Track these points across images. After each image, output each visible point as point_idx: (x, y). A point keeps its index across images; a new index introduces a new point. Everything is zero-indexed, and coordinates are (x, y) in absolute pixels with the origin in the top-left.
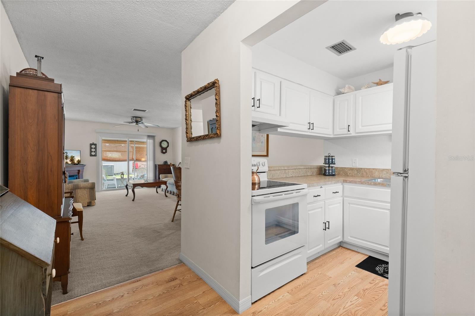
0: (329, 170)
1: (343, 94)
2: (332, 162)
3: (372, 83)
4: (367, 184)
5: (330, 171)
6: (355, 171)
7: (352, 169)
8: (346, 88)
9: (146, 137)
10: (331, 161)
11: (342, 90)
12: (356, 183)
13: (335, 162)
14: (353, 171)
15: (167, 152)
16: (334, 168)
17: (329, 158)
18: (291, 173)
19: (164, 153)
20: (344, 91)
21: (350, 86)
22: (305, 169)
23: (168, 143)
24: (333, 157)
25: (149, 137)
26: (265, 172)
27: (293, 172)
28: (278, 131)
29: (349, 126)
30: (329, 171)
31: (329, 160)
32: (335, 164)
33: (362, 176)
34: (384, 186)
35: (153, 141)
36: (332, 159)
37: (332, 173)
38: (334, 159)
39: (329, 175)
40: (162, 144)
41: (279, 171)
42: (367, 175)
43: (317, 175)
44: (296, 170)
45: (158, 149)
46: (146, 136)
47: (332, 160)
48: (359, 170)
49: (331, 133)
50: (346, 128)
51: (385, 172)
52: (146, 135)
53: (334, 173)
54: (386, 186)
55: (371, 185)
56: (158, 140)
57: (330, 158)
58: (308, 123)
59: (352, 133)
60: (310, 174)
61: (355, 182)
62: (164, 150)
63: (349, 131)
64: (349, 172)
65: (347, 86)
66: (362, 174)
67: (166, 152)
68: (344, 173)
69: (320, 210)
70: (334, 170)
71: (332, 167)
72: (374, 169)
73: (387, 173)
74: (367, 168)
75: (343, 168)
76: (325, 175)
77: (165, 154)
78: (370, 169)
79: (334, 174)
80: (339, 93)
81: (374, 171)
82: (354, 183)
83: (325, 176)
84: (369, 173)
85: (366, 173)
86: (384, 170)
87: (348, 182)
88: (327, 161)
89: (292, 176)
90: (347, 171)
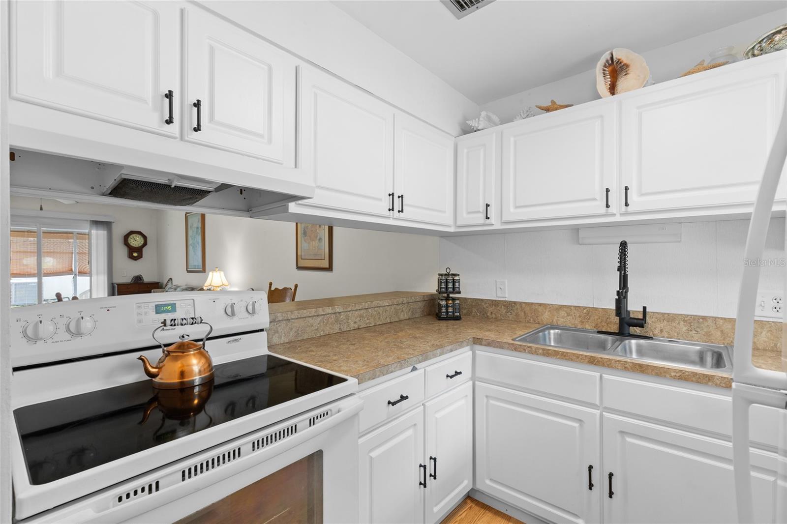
0: (447, 307)
1: (475, 131)
2: (454, 288)
3: (537, 107)
4: (526, 351)
5: (450, 310)
6: (501, 307)
7: (495, 303)
8: (481, 119)
9: (88, 225)
10: (450, 285)
11: (473, 123)
12: (502, 348)
13: (459, 288)
14: (499, 308)
15: (142, 257)
16: (457, 302)
17: (447, 280)
18: (356, 319)
19: (135, 259)
20: (476, 125)
21: (491, 114)
22: (393, 307)
23: (145, 237)
24: (456, 278)
25: (97, 223)
26: (262, 330)
27: (361, 316)
28: (290, 211)
29: (488, 205)
30: (447, 310)
31: (447, 285)
32: (459, 293)
33: (517, 321)
34: (566, 359)
35: (105, 232)
36: (454, 282)
37: (453, 314)
38: (459, 282)
39: (448, 319)
40: (129, 239)
41: (319, 319)
42: (526, 318)
43: (425, 316)
44: (370, 310)
45: (121, 252)
46: (89, 223)
47: (454, 285)
48: (510, 305)
49: (450, 222)
50: (481, 211)
51: (563, 313)
52: (87, 221)
53: (457, 314)
55: (537, 354)
56: (119, 231)
57: (450, 278)
58: (390, 195)
59: (496, 224)
60: (406, 317)
61: (500, 346)
62: (135, 253)
63: (487, 218)
64: (491, 309)
65: (483, 114)
66: (517, 315)
67: (140, 256)
68: (481, 312)
69: (410, 432)
70: (457, 307)
71: (454, 299)
72: (540, 305)
73: (568, 315)
74: (524, 303)
75: (478, 302)
76: (439, 317)
77: (138, 261)
78: (532, 303)
79: (457, 316)
80: (467, 130)
81: (540, 309)
82: (497, 346)
83: (439, 320)
84: (531, 314)
85: (524, 312)
86: (561, 307)
87: (484, 342)
88: (443, 286)
89: (356, 326)
90: (485, 307)
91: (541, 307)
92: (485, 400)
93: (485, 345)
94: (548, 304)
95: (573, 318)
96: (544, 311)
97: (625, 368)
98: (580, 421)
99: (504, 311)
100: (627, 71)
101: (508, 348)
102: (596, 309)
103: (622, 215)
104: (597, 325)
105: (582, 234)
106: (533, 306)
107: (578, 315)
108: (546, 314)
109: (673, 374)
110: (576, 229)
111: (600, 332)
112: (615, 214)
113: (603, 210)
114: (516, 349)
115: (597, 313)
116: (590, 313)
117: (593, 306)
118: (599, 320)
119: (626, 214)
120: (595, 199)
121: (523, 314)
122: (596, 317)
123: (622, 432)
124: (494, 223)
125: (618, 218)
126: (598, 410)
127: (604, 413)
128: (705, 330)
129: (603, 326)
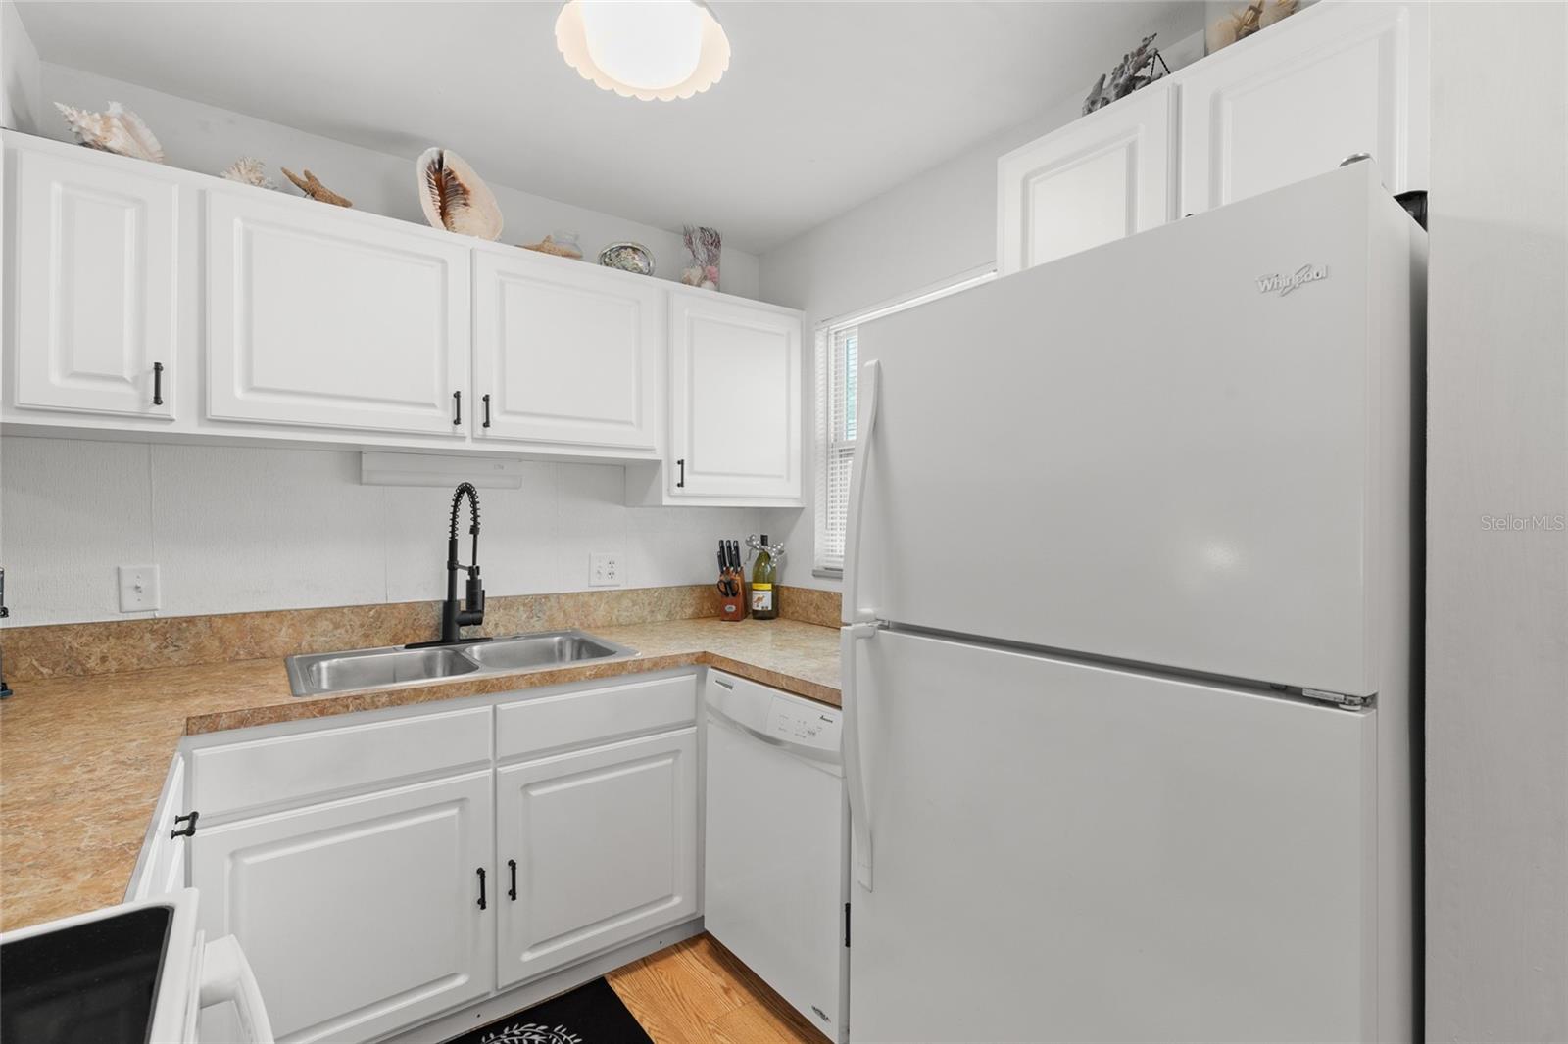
6: (140, 638)
7: (120, 631)
8: (110, 122)
14: (131, 641)
29: (160, 368)
33: (197, 664)
42: (225, 652)
48: (170, 630)
54: (448, 697)
59: (180, 416)
63: (157, 401)
64: (97, 650)
65: (117, 110)
66: (198, 649)
68: (57, 664)
72: (268, 614)
73: (337, 626)
75: (42, 637)
78: (244, 615)
80: (37, 124)
82: (270, 721)
84: (241, 639)
85: (221, 639)
86: (320, 613)
87: (225, 721)
90: (75, 645)
91: (270, 620)
92: (228, 864)
93: (230, 728)
94: (289, 611)
95: (347, 631)
96: (278, 626)
97: (531, 683)
98: (460, 802)
99: (154, 646)
100: (465, 199)
101: (302, 716)
102: (394, 606)
103: (475, 439)
104: (395, 635)
105: (367, 463)
106: (248, 620)
107: (358, 623)
108: (283, 632)
109: (588, 673)
110: (357, 454)
111: (408, 647)
112: (465, 437)
113: (447, 427)
114: (323, 712)
115: (396, 614)
116: (383, 616)
117: (385, 602)
118: (400, 627)
119: (484, 439)
120: (432, 406)
121: (216, 643)
122: (393, 622)
123: (527, 787)
124: (175, 417)
125: (468, 445)
126: (488, 768)
127: (499, 769)
128: (548, 613)
129: (407, 636)
